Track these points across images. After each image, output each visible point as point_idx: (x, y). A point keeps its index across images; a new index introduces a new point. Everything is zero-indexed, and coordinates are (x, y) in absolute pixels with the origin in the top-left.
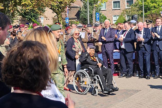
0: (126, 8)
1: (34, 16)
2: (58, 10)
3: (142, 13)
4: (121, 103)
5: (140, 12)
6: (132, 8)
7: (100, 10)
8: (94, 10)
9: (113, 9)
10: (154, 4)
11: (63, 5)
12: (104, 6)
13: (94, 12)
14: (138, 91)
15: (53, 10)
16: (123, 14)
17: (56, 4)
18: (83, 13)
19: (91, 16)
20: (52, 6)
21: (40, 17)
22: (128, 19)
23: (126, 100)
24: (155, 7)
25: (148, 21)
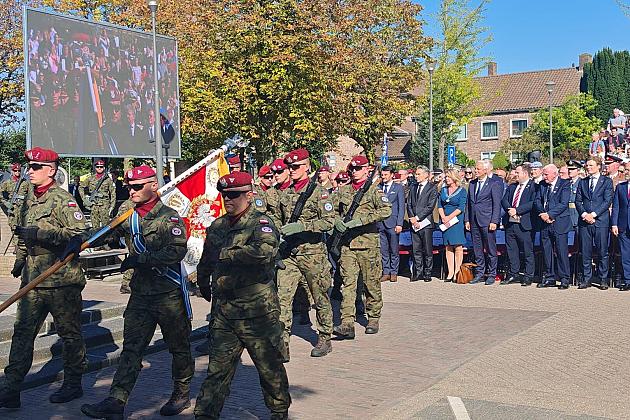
0: (511, 136)
1: (314, 153)
2: (367, 139)
3: (548, 148)
4: (515, 338)
5: (543, 145)
6: (524, 136)
7: (453, 141)
8: (443, 140)
9: (482, 138)
10: (575, 129)
11: (377, 130)
12: (463, 133)
13: (442, 145)
14: (549, 314)
15: (358, 140)
16: (504, 149)
17: (363, 129)
18: (416, 147)
19: (436, 152)
20: (355, 132)
21: (328, 156)
22: (515, 160)
23: (524, 332)
24: (575, 135)
25: (571, 163)
